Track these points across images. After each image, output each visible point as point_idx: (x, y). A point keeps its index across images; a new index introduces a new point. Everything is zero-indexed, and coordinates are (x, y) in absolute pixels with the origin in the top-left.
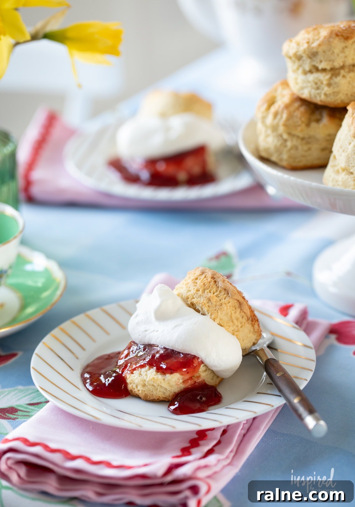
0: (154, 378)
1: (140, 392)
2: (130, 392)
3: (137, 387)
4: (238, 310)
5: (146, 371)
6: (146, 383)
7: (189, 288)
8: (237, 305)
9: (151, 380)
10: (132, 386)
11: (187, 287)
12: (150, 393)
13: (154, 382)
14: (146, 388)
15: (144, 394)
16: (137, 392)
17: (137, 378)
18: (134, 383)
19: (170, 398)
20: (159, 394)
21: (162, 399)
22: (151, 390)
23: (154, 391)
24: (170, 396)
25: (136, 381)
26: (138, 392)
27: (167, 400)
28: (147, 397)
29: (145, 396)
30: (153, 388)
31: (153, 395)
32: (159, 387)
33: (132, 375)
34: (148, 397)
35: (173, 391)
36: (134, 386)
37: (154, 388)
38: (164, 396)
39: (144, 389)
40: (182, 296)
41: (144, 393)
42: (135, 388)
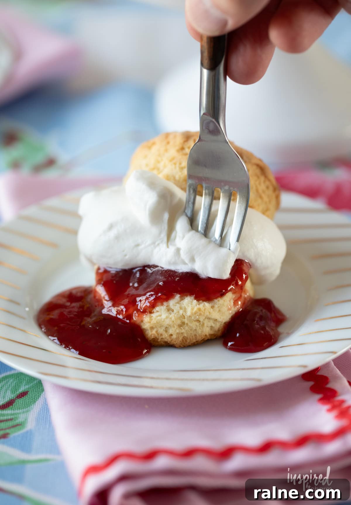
0: (199, 309)
1: (174, 336)
2: (152, 342)
3: (166, 331)
4: (262, 178)
5: (178, 303)
6: (186, 321)
7: (180, 164)
8: (258, 171)
9: (195, 313)
10: (157, 332)
11: (175, 164)
12: (191, 334)
13: (200, 314)
14: (187, 328)
15: (181, 339)
16: (168, 339)
17: (167, 317)
18: (161, 326)
19: (219, 334)
20: (206, 331)
21: (209, 337)
22: (194, 328)
23: (198, 329)
24: (219, 330)
25: (168, 322)
26: (170, 338)
27: (215, 337)
28: (186, 341)
29: (183, 340)
30: (196, 326)
31: (195, 335)
32: (206, 320)
33: (152, 315)
34: (188, 341)
35: (224, 321)
36: (161, 331)
37: (198, 324)
38: (212, 333)
39: (183, 331)
40: (174, 178)
41: (182, 337)
42: (164, 333)
